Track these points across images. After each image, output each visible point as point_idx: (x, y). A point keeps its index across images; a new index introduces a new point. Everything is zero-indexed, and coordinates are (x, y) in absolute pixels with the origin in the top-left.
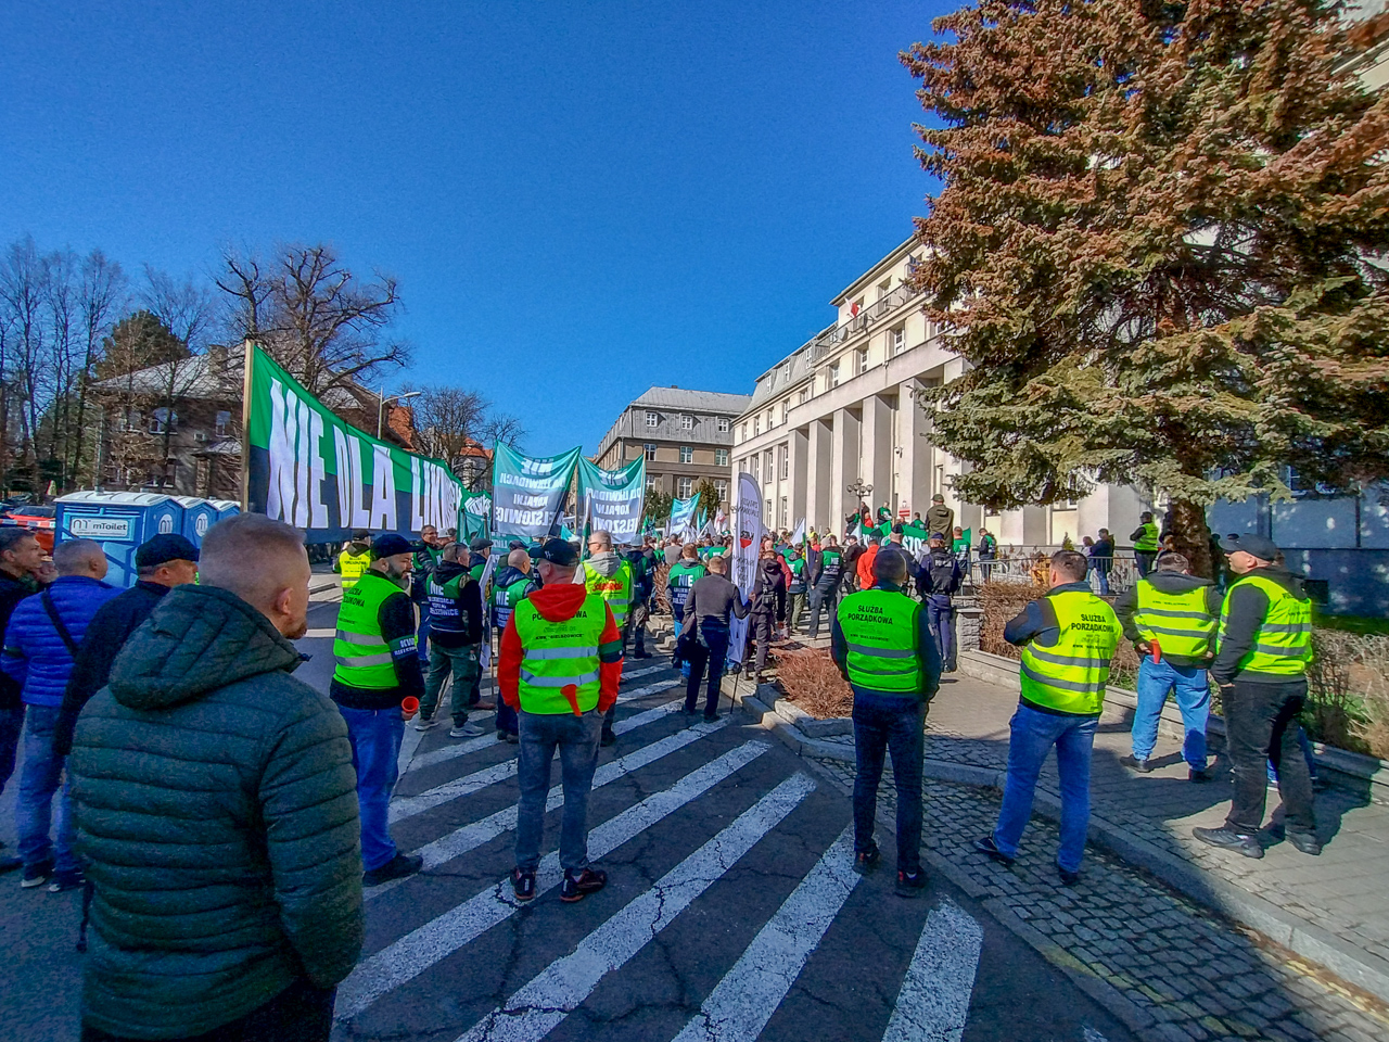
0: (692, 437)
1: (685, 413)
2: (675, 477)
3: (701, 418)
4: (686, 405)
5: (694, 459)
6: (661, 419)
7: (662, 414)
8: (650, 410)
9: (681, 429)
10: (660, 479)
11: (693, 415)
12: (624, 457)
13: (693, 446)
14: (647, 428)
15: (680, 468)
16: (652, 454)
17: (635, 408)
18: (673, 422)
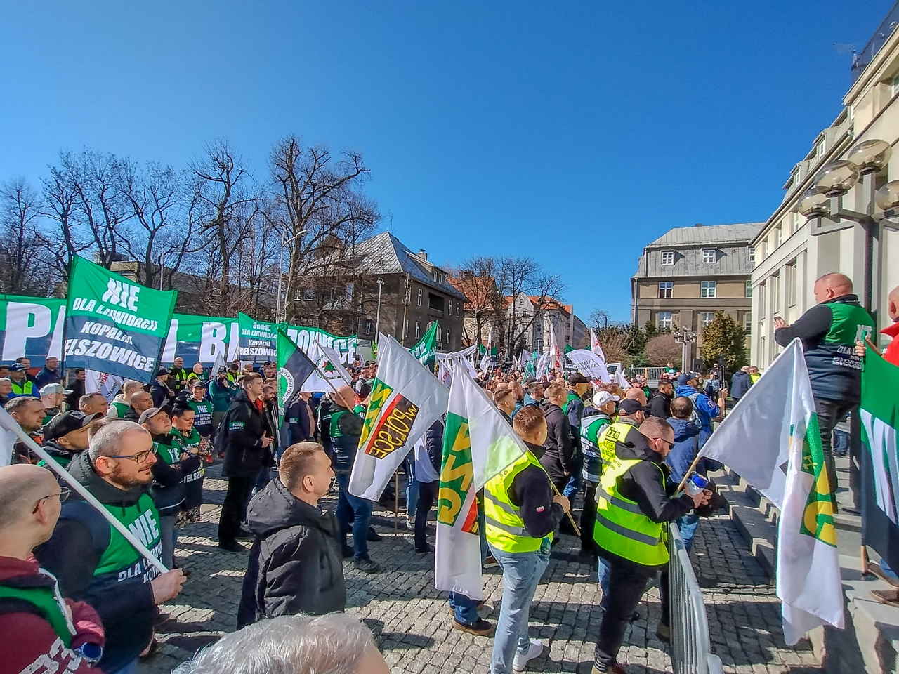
0: (716, 271)
1: (707, 247)
2: (695, 313)
3: (728, 251)
4: (709, 239)
5: (717, 293)
6: (678, 257)
7: (680, 252)
8: (666, 250)
9: (704, 264)
10: (678, 315)
11: (718, 249)
12: (638, 295)
13: (717, 279)
14: (662, 267)
15: (701, 303)
16: (669, 292)
17: (650, 250)
18: (693, 258)
